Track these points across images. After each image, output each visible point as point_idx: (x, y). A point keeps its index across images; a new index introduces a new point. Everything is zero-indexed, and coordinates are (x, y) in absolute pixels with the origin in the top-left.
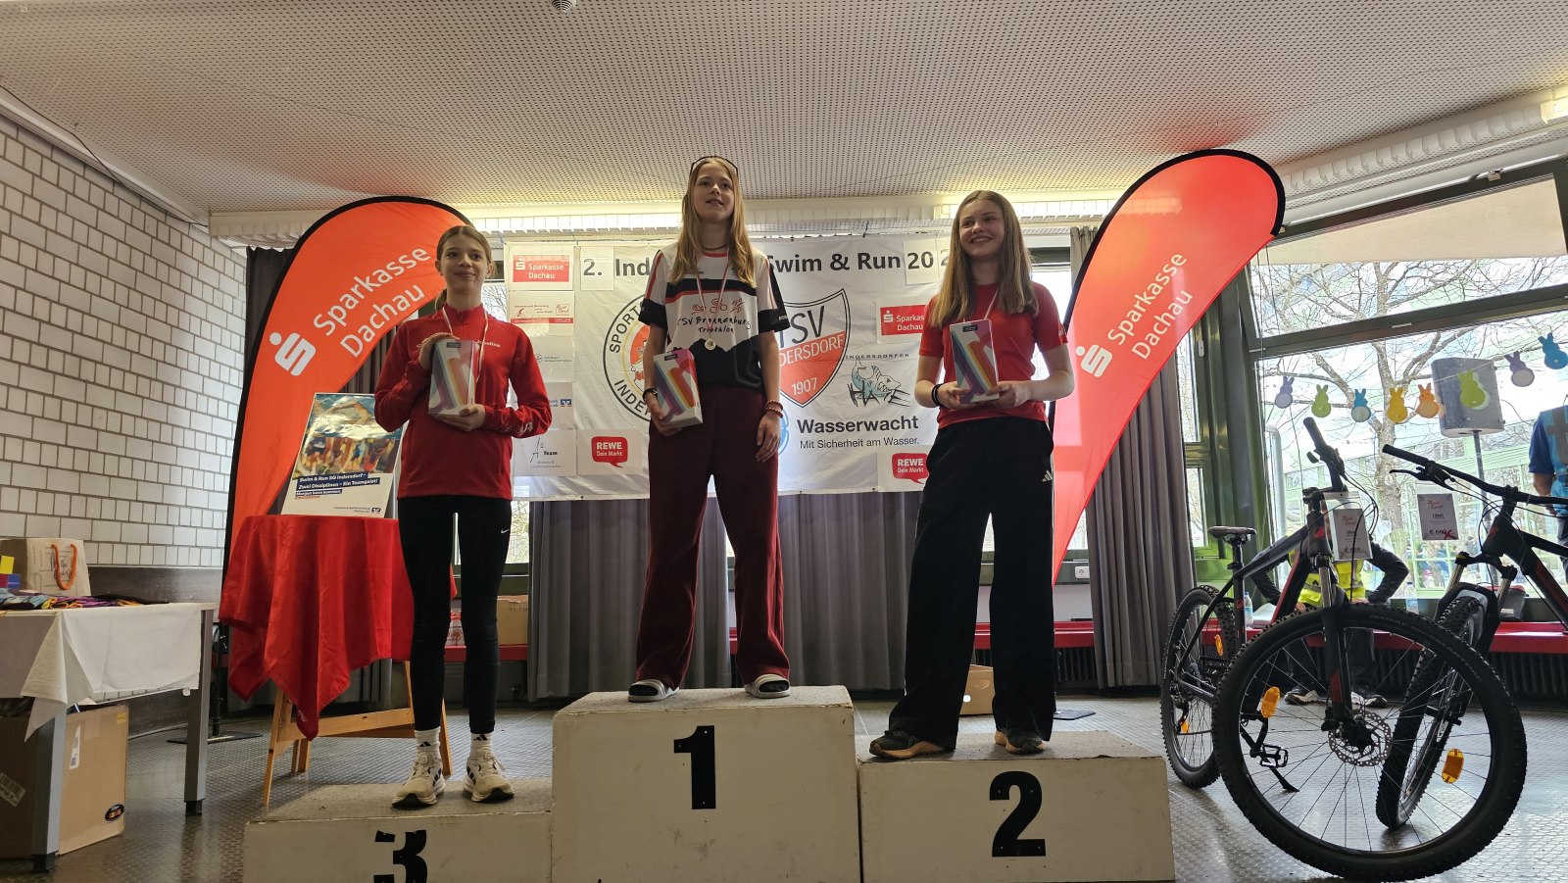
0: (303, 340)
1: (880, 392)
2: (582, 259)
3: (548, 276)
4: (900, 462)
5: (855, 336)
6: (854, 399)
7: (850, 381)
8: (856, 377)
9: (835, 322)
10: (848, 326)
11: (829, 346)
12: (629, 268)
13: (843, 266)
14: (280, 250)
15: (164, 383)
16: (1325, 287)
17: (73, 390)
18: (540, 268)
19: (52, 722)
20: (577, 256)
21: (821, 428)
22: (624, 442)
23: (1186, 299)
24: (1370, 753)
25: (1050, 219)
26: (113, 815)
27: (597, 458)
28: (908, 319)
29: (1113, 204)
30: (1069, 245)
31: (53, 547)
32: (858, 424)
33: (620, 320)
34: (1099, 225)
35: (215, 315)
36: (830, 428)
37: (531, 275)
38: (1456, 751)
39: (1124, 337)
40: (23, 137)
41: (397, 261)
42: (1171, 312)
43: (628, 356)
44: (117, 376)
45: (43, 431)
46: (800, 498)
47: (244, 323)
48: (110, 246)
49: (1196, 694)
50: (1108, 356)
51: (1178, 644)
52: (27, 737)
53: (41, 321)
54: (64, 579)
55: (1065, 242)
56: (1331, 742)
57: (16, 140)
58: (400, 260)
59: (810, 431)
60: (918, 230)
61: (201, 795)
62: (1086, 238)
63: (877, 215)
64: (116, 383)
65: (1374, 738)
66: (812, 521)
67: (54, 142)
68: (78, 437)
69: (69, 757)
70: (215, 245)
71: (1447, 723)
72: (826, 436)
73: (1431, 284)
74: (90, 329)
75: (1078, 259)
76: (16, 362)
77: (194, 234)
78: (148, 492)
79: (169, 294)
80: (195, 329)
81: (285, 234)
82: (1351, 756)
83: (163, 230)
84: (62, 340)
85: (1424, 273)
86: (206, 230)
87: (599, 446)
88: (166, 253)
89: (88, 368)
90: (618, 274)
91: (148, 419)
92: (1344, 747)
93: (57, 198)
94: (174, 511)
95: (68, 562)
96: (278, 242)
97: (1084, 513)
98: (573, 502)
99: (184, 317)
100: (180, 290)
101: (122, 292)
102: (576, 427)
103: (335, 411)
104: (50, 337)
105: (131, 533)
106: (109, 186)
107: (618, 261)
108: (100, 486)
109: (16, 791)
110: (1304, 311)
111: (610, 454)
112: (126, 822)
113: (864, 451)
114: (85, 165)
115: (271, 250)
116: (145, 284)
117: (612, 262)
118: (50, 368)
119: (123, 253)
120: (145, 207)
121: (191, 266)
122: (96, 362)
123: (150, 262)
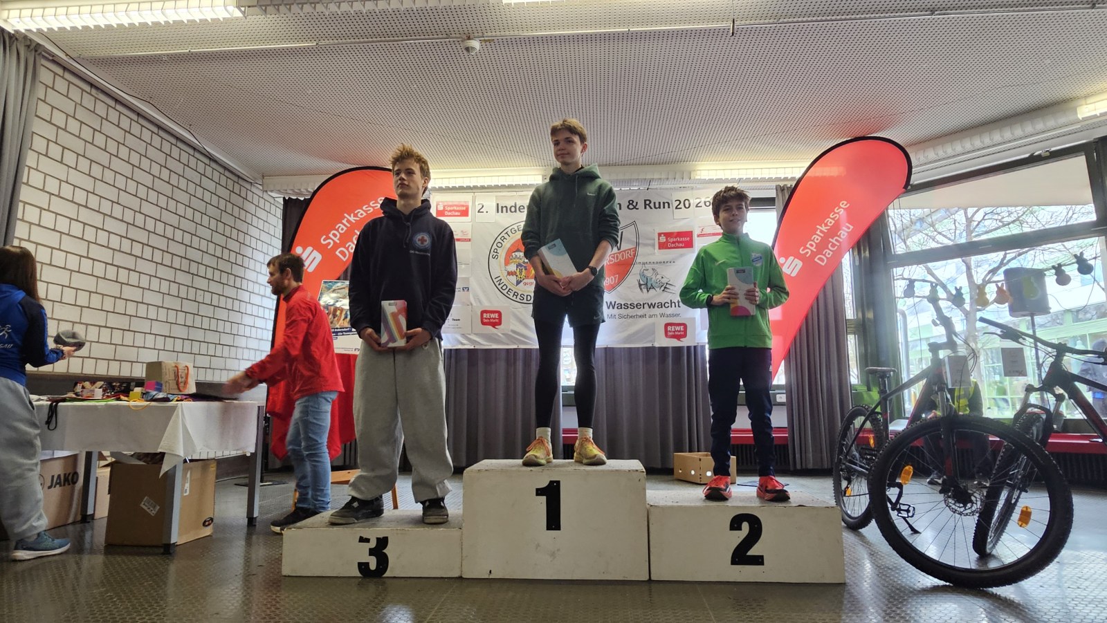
0: (315, 251)
1: (657, 285)
2: (477, 203)
3: (457, 214)
4: (669, 328)
5: (641, 250)
6: (641, 289)
7: (639, 278)
8: (642, 275)
9: (629, 241)
10: (638, 244)
11: (626, 256)
12: (504, 209)
13: (635, 207)
14: (302, 199)
15: (235, 276)
16: (932, 225)
17: (186, 279)
18: (452, 208)
19: (175, 467)
20: (474, 202)
21: (620, 306)
22: (499, 313)
23: (849, 228)
24: (971, 508)
25: (763, 180)
26: (207, 523)
27: (483, 323)
28: (675, 240)
29: (803, 170)
30: (774, 195)
31: (176, 367)
32: (644, 304)
33: (499, 240)
34: (794, 184)
35: (264, 237)
36: (626, 306)
37: (446, 213)
38: (1027, 507)
39: (810, 252)
40: (162, 133)
41: (369, 204)
42: (839, 236)
43: (503, 261)
44: (210, 271)
45: (169, 302)
46: (606, 349)
47: (281, 242)
48: (207, 196)
49: (856, 471)
50: (799, 264)
51: (845, 440)
52: (161, 475)
53: (169, 239)
54: (182, 385)
55: (772, 194)
56: (945, 501)
57: (158, 135)
58: (371, 204)
59: (613, 308)
60: (681, 186)
61: (256, 514)
62: (786, 191)
63: (656, 176)
64: (209, 275)
65: (973, 498)
66: (613, 363)
67: (178, 136)
68: (189, 307)
69: (183, 488)
70: (265, 196)
71: (1019, 491)
72: (623, 312)
73: (1001, 224)
74: (195, 244)
75: (780, 204)
76: (154, 262)
77: (254, 190)
78: (226, 339)
79: (239, 225)
80: (253, 245)
81: (304, 188)
82: (958, 509)
83: (237, 187)
84: (180, 250)
85: (996, 217)
86: (261, 187)
87: (485, 315)
88: (239, 201)
89: (194, 265)
90: (498, 212)
91: (227, 297)
92: (954, 504)
93: (179, 168)
94: (240, 350)
95: (184, 375)
96: (301, 194)
97: (783, 362)
98: (469, 350)
99: (248, 237)
100: (245, 222)
101: (213, 222)
102: (472, 304)
103: (334, 291)
104: (174, 248)
105: (217, 363)
106: (207, 161)
107: (498, 204)
108: (199, 335)
109: (154, 507)
110: (919, 240)
111: (491, 320)
112: (214, 528)
113: (648, 321)
114: (195, 149)
115: (297, 199)
116: (226, 218)
117: (495, 205)
118: (173, 266)
119: (215, 200)
120: (227, 173)
121: (251, 208)
122: (199, 263)
123: (229, 206)
